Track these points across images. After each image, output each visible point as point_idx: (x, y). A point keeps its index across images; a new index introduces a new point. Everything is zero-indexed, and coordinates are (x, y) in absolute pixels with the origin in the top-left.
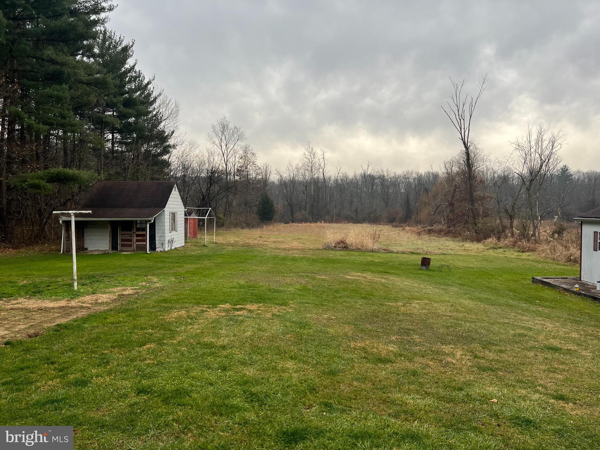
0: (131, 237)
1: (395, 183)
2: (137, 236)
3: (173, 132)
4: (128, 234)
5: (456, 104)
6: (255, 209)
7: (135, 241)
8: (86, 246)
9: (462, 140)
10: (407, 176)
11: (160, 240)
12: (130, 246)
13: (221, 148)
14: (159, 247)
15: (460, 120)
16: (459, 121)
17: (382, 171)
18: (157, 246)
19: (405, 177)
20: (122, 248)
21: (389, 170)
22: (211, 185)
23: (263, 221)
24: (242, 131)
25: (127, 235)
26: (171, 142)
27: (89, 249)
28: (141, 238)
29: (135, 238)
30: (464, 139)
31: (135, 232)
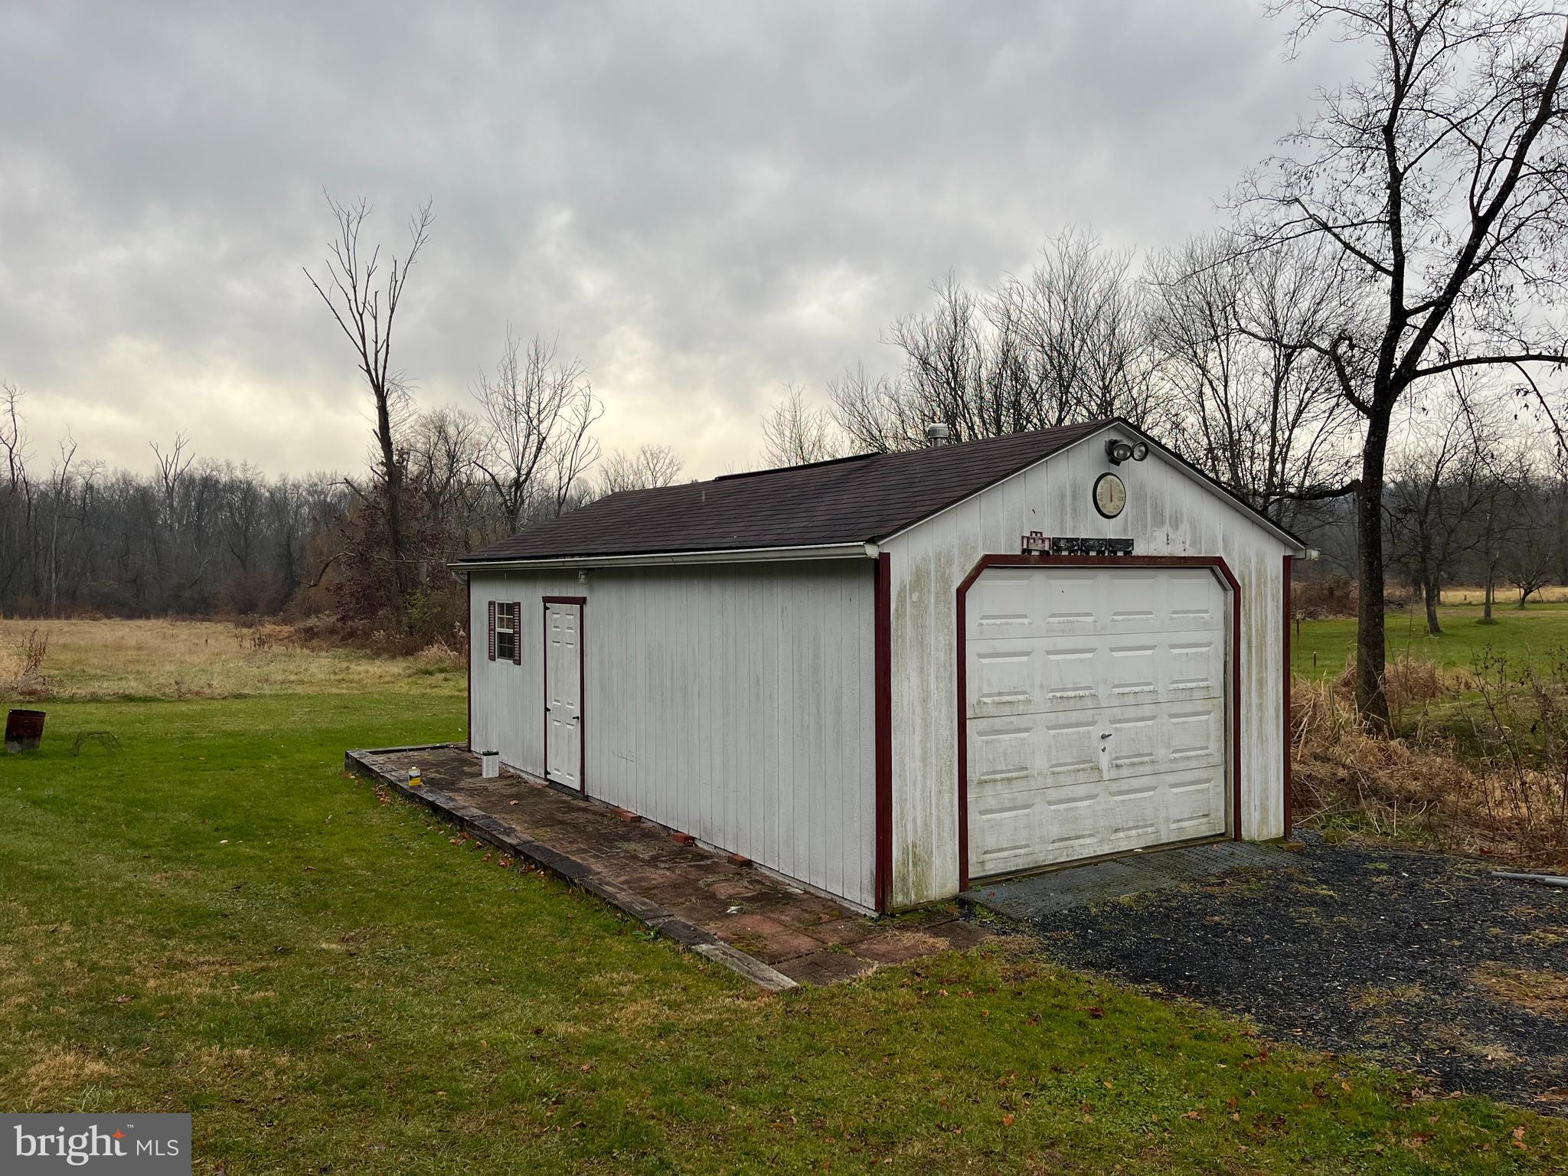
1: (279, 503)
5: (348, 267)
9: (368, 371)
10: (320, 488)
15: (361, 315)
16: (358, 317)
17: (228, 466)
19: (313, 490)
21: (250, 464)
30: (376, 370)
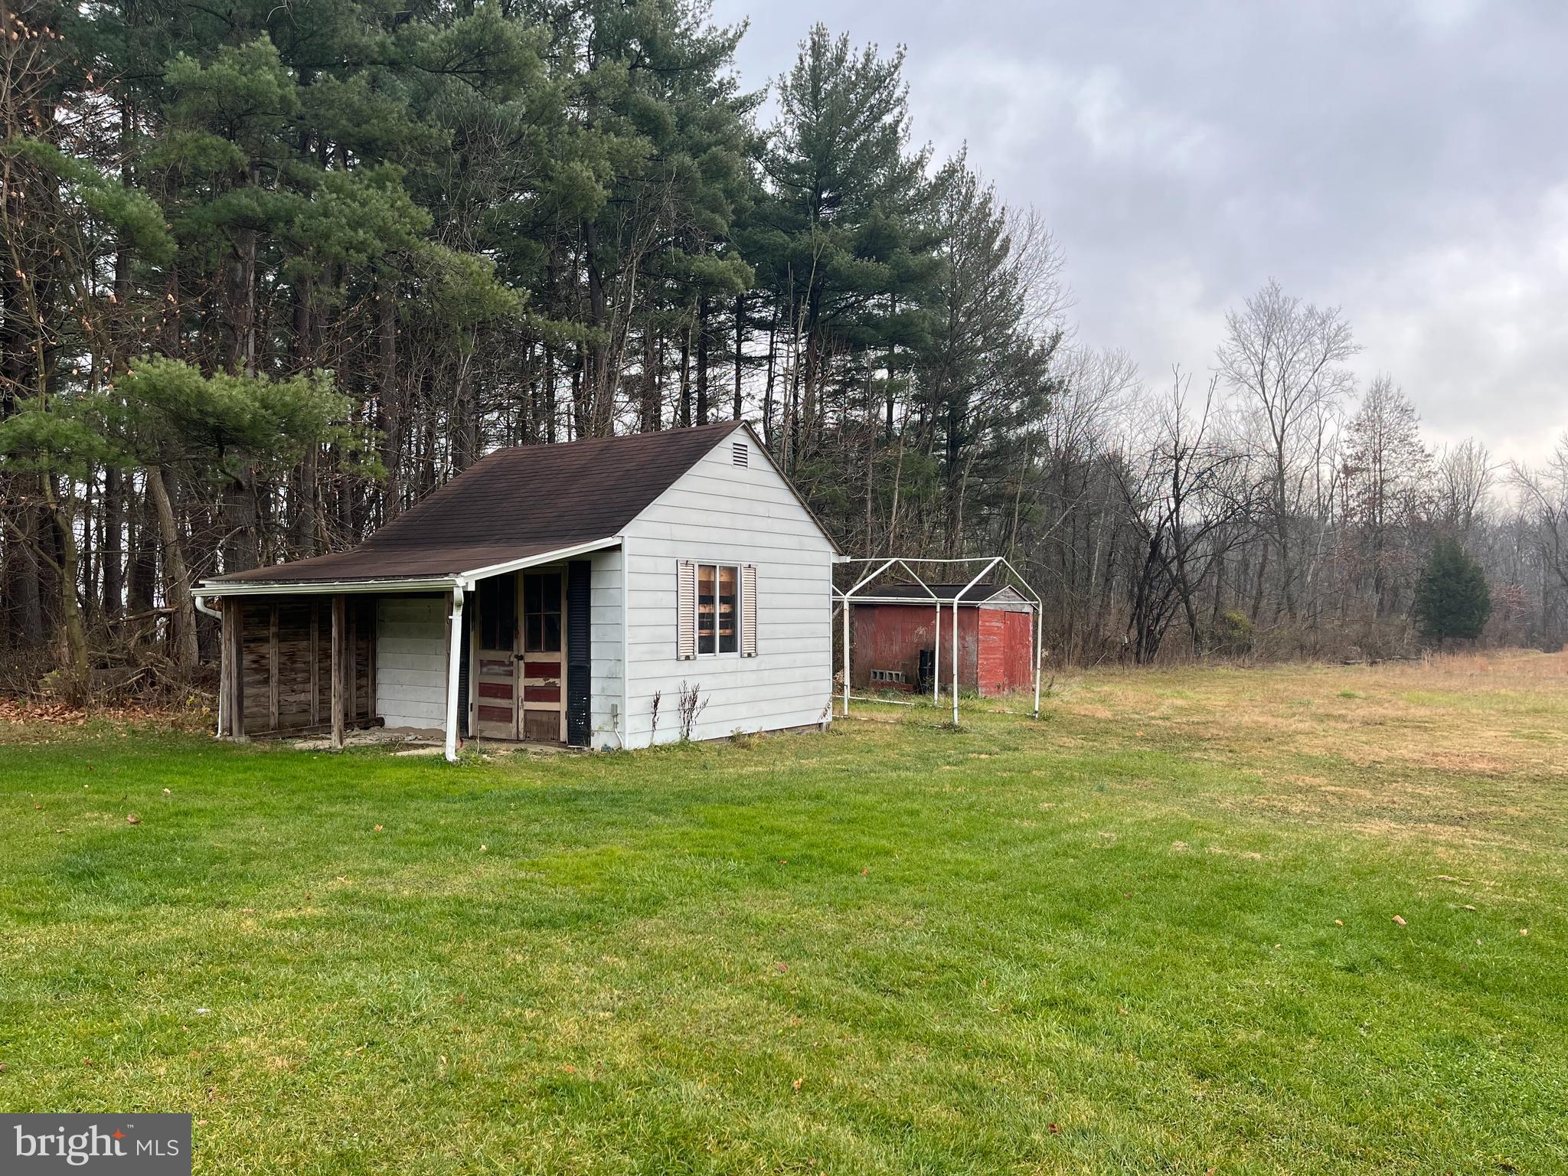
0: (510, 674)
2: (533, 670)
3: (1056, 339)
4: (501, 663)
6: (1409, 596)
7: (522, 694)
8: (383, 708)
11: (603, 692)
12: (506, 715)
13: (1260, 391)
14: (601, 729)
18: (595, 724)
20: (483, 724)
22: (1178, 502)
23: (1440, 640)
24: (1341, 323)
25: (496, 669)
26: (1054, 369)
27: (389, 722)
28: (539, 682)
29: (522, 683)
31: (522, 652)
